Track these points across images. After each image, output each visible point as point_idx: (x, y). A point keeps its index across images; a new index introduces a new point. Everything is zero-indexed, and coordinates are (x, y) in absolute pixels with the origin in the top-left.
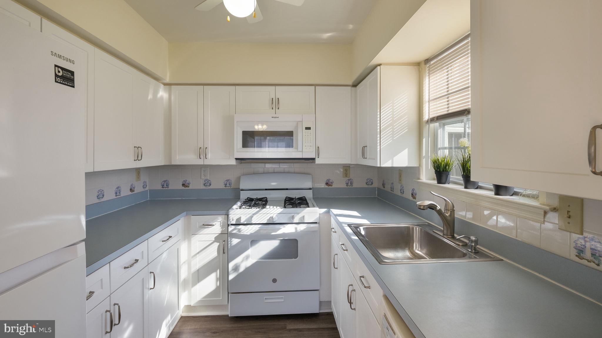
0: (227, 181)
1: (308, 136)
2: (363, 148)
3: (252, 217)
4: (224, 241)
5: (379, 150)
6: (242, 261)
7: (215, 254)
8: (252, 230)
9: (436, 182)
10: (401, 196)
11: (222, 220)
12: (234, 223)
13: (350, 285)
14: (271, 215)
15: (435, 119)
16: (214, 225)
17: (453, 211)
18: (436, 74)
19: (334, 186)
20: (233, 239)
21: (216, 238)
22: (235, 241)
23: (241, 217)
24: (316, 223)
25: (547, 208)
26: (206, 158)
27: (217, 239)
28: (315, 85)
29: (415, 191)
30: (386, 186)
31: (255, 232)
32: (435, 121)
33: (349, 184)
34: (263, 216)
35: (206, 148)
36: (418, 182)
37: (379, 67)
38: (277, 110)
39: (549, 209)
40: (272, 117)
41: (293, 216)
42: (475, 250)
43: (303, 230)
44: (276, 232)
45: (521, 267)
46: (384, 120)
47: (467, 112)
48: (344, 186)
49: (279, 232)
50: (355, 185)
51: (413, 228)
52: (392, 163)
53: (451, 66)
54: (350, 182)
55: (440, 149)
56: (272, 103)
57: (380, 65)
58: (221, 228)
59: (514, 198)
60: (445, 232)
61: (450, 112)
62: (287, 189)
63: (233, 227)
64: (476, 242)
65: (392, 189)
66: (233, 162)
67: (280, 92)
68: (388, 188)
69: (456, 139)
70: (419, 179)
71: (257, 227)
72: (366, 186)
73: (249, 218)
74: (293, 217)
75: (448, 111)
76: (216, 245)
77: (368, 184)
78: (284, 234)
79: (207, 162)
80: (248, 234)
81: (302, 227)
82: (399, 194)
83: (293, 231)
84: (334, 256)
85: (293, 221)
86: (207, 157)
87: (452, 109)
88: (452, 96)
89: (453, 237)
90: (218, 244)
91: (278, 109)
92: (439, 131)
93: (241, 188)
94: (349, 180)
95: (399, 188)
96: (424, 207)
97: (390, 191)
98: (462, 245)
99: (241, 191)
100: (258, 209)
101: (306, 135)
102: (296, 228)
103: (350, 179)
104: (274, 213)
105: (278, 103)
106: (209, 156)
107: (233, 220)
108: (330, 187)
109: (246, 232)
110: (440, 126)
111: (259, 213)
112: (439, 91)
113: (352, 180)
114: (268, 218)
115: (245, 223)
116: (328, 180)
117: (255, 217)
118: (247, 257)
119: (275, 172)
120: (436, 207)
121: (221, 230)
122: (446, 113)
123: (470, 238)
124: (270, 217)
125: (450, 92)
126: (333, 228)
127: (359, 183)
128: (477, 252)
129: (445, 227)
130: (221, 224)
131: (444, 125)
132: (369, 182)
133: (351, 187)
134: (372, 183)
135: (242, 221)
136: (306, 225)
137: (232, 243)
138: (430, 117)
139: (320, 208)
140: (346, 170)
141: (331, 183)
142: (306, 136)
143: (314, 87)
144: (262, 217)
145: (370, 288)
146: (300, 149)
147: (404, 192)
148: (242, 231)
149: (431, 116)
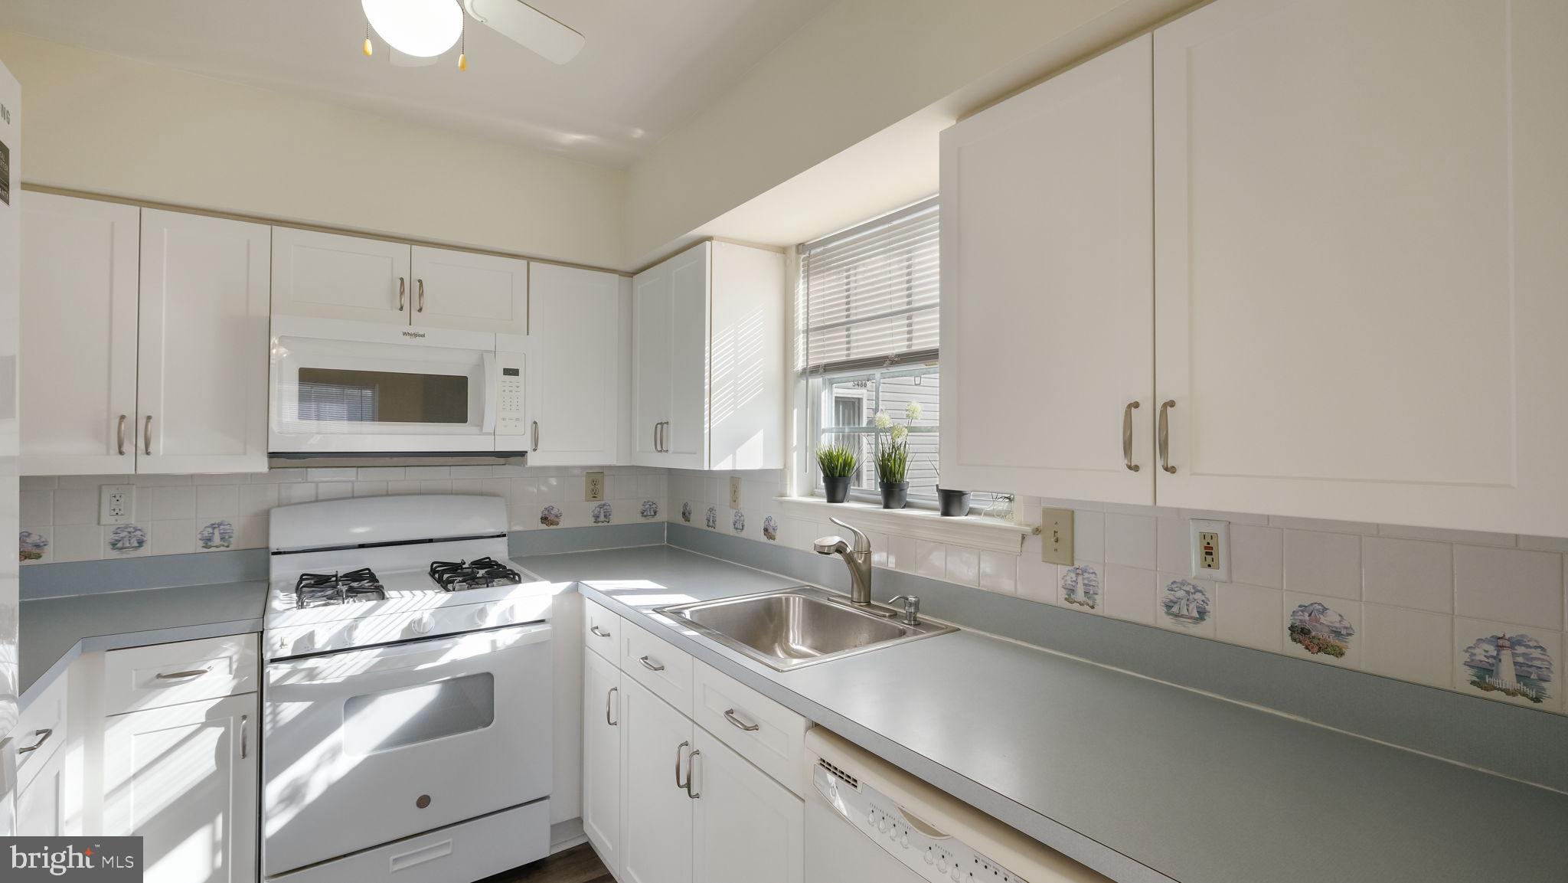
0: (213, 526)
1: (511, 391)
2: (656, 428)
3: (351, 629)
4: (244, 717)
5: (706, 431)
6: (318, 767)
7: (209, 765)
8: (358, 666)
9: (826, 500)
10: (737, 535)
11: (236, 653)
12: (289, 654)
13: (682, 745)
14: (417, 616)
15: (821, 370)
16: (204, 672)
17: (868, 554)
18: (823, 277)
19: (564, 524)
20: (285, 705)
21: (210, 713)
22: (290, 710)
23: (314, 631)
24: (542, 621)
25: (1028, 529)
26: (148, 453)
27: (214, 717)
28: (530, 259)
29: (772, 523)
30: (692, 517)
31: (366, 672)
32: (821, 374)
33: (602, 518)
34: (389, 620)
35: (149, 418)
36: (781, 502)
37: (708, 243)
38: (414, 313)
39: (1031, 531)
40: (405, 334)
41: (482, 609)
42: (915, 620)
43: (512, 645)
44: (435, 661)
45: (988, 635)
46: (718, 363)
47: (888, 362)
48: (590, 522)
49: (444, 660)
50: (615, 520)
51: (787, 600)
52: (734, 462)
53: (855, 268)
54: (603, 514)
55: (824, 431)
56: (402, 293)
57: (710, 239)
58: (232, 676)
59: (971, 518)
60: (856, 595)
61: (853, 357)
62: (431, 541)
63: (284, 668)
64: (916, 604)
65: (711, 522)
66: (262, 466)
67: (427, 264)
68: (698, 521)
69: (846, 411)
70: (783, 495)
71: (369, 658)
72: (642, 520)
73: (340, 633)
74: (482, 613)
75: (848, 355)
76: (215, 733)
77: (645, 514)
78: (454, 665)
79: (148, 466)
80: (339, 680)
81: (508, 638)
82: (731, 532)
83: (485, 649)
84: (609, 693)
85: (480, 623)
86: (151, 449)
87: (856, 354)
88: (857, 328)
89: (869, 604)
90: (221, 730)
91: (420, 310)
92: (823, 394)
93: (274, 546)
94: (601, 507)
95: (732, 519)
96: (829, 550)
97: (707, 528)
98: (890, 616)
99: (274, 558)
100: (374, 603)
101: (504, 388)
102: (494, 642)
103: (604, 505)
104: (423, 608)
105: (421, 295)
106: (160, 445)
107: (282, 644)
108: (552, 527)
109: (334, 675)
110: (824, 383)
111: (377, 613)
112: (828, 314)
113: (608, 507)
114: (405, 624)
115: (328, 649)
116: (549, 509)
117: (362, 624)
118: (335, 752)
119: (389, 493)
120: (845, 547)
121: (234, 683)
122: (844, 359)
123: (907, 599)
124: (413, 622)
125: (853, 318)
126: (597, 628)
127: (625, 512)
128: (918, 624)
129: (855, 586)
130: (235, 666)
131: (831, 382)
132: (650, 510)
133: (606, 524)
134: (655, 512)
135: (319, 645)
136: (518, 629)
137: (278, 718)
138: (810, 363)
139: (554, 580)
140: (594, 483)
141: (557, 516)
142: (504, 391)
143: (525, 262)
144: (384, 624)
145: (757, 729)
146: (488, 427)
147: (743, 526)
148: (322, 676)
149: (812, 363)
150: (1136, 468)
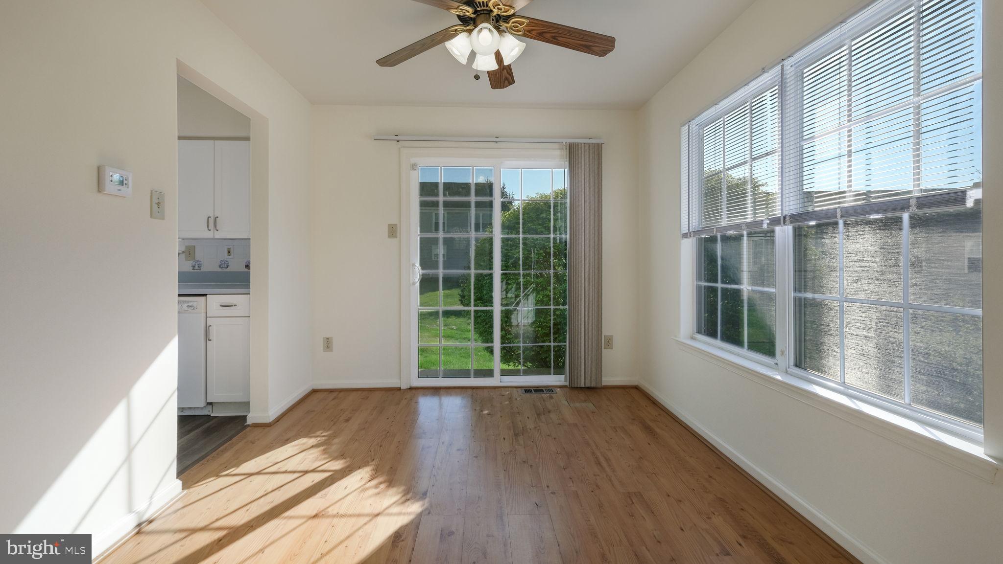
150: (210, 230)
